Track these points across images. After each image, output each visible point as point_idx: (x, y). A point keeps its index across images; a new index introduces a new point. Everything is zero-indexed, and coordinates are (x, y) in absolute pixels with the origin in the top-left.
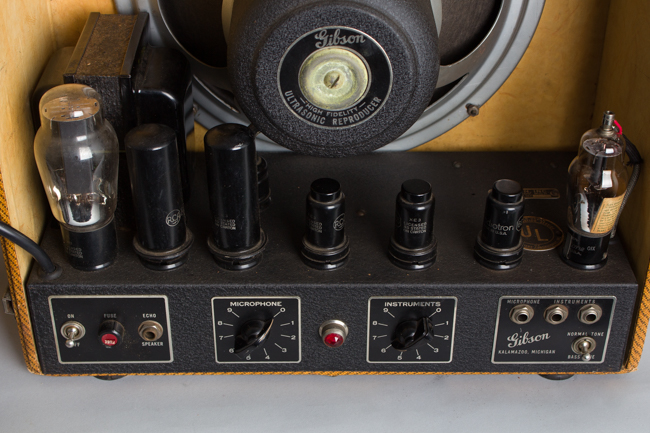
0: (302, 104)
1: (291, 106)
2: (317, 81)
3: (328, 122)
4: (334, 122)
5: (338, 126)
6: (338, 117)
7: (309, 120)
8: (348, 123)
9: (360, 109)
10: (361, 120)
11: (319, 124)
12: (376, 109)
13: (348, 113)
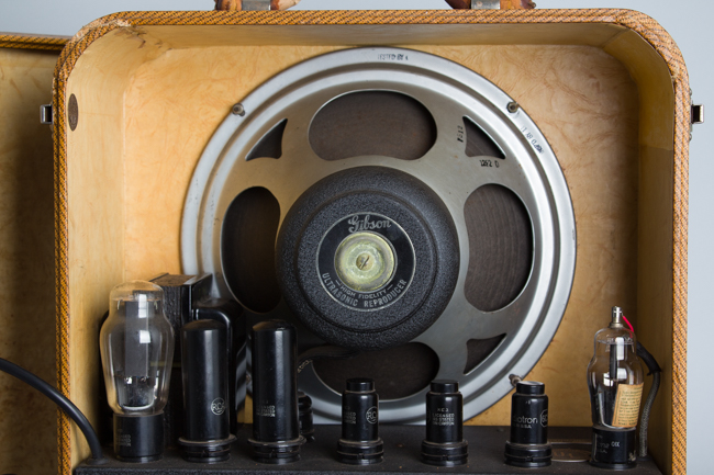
0: (337, 287)
1: (327, 287)
2: (350, 263)
3: (360, 305)
4: (366, 304)
5: (369, 308)
6: (369, 300)
7: (343, 302)
8: (378, 305)
9: (388, 292)
10: (389, 302)
11: (352, 306)
12: (402, 290)
13: (377, 296)
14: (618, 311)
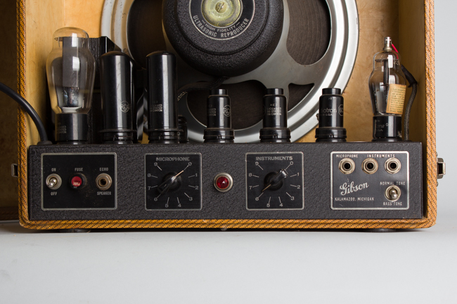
0: (203, 24)
1: (197, 25)
2: (212, 8)
3: (218, 36)
4: (222, 35)
5: (224, 38)
6: (224, 32)
7: (207, 34)
8: (230, 36)
9: (237, 27)
10: (238, 33)
11: (213, 37)
12: (246, 26)
13: (230, 30)
14: (388, 39)
